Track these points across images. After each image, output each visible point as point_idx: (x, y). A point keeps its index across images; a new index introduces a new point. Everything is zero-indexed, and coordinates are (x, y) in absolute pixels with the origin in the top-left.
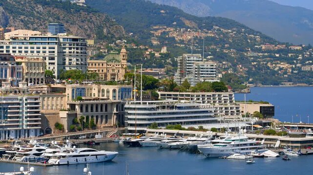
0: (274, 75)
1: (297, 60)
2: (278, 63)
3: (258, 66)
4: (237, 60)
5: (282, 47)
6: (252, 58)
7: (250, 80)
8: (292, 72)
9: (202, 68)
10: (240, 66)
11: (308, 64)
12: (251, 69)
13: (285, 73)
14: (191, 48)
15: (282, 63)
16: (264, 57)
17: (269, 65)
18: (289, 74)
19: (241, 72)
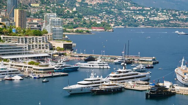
0: (135, 22)
1: (147, 15)
2: (138, 16)
3: (128, 17)
4: (118, 14)
5: (141, 8)
6: (125, 14)
7: (123, 24)
8: (144, 21)
9: (54, 21)
10: (119, 17)
11: (152, 17)
12: (124, 19)
13: (141, 21)
14: (95, 8)
15: (140, 16)
16: (131, 13)
17: (133, 17)
18: (143, 21)
19: (119, 20)
